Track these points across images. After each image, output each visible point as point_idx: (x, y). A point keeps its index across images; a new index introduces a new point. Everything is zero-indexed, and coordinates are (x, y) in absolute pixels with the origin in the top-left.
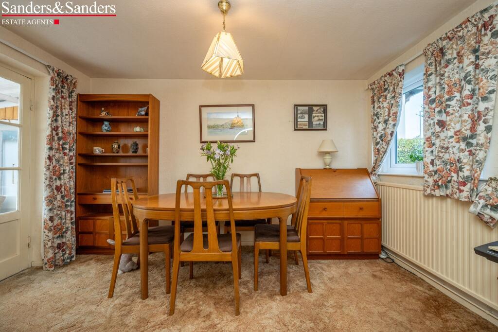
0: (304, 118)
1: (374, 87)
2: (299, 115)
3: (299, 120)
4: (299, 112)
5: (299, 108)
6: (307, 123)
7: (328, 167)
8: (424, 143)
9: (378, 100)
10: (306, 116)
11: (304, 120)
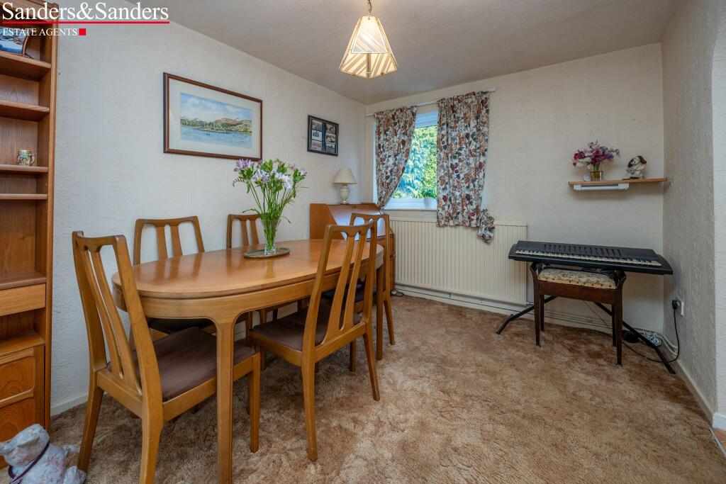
0: (318, 136)
1: (380, 116)
2: (313, 131)
3: (313, 137)
4: (314, 127)
5: (314, 121)
6: (321, 143)
7: (344, 202)
8: (438, 181)
9: (385, 133)
10: (320, 134)
11: (317, 138)
